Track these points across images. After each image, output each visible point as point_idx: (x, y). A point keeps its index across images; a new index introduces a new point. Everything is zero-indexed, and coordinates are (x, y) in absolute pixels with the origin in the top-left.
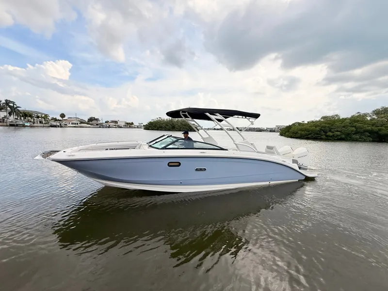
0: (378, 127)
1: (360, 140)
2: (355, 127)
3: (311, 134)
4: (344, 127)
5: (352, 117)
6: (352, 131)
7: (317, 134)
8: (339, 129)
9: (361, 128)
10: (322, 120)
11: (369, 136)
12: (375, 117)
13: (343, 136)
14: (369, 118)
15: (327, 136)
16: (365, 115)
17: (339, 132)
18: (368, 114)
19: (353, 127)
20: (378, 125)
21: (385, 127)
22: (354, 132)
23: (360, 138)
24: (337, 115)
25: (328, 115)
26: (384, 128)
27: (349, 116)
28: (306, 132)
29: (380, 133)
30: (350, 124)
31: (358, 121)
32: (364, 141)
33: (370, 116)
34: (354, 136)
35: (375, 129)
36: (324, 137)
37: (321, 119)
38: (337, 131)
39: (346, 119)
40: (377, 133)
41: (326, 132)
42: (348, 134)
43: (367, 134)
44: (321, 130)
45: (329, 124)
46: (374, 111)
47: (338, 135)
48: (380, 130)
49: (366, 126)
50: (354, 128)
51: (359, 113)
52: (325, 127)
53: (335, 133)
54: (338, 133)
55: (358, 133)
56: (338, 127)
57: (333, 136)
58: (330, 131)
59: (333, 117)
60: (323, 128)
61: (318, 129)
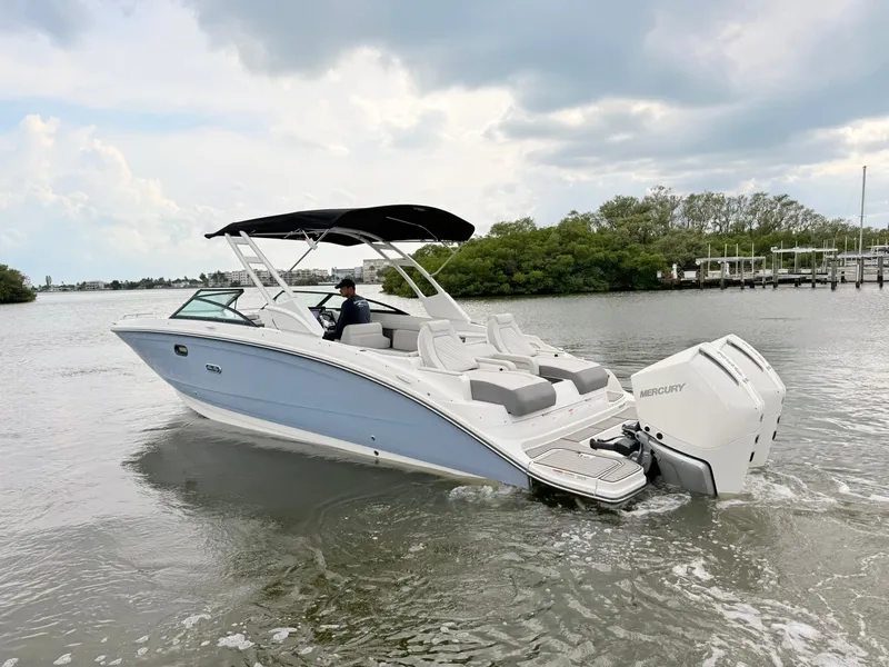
0: (615, 250)
1: (586, 288)
2: (572, 253)
3: (473, 281)
4: (548, 254)
5: (564, 223)
6: (568, 265)
7: (492, 280)
8: (539, 262)
9: (587, 257)
10: (494, 236)
11: (602, 277)
12: (605, 223)
13: (550, 282)
14: (595, 229)
15: (514, 285)
16: (586, 219)
17: (541, 269)
18: (592, 215)
19: (567, 253)
20: (615, 246)
21: (630, 250)
22: (570, 269)
23: (585, 284)
24: (527, 221)
25: (507, 221)
26: (627, 253)
27: (556, 224)
28: (460, 275)
29: (623, 265)
30: (561, 244)
31: (577, 236)
32: (595, 292)
33: (597, 223)
34: (573, 279)
35: (613, 256)
36: (506, 287)
37: (492, 232)
38: (535, 268)
39: (549, 231)
40: (615, 266)
41: (510, 274)
42: (561, 275)
43: (598, 270)
44: (496, 265)
45: (514, 246)
46: (602, 209)
47: (538, 280)
48: (621, 259)
49: (594, 249)
50: (570, 256)
51: (574, 212)
52: (505, 257)
53: (530, 275)
54: (538, 273)
55: (579, 270)
56: (535, 256)
57: (528, 282)
58: (519, 268)
59: (519, 225)
60: (501, 261)
61: (489, 262)
